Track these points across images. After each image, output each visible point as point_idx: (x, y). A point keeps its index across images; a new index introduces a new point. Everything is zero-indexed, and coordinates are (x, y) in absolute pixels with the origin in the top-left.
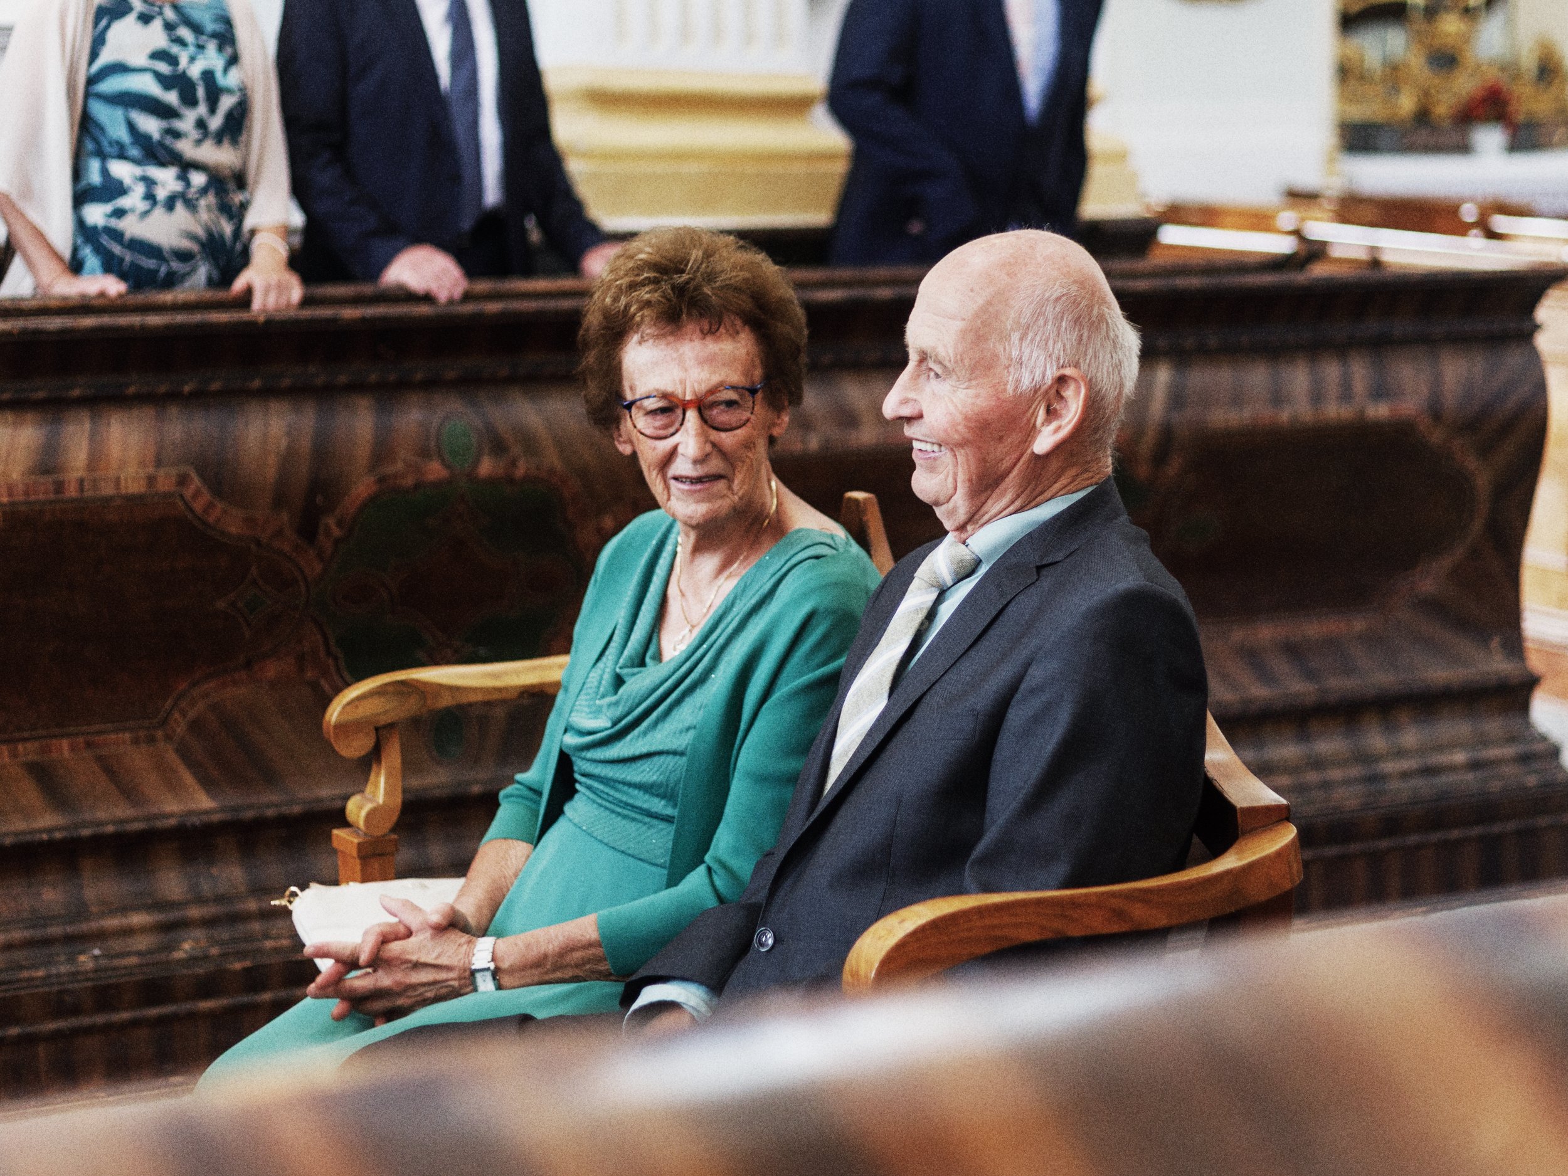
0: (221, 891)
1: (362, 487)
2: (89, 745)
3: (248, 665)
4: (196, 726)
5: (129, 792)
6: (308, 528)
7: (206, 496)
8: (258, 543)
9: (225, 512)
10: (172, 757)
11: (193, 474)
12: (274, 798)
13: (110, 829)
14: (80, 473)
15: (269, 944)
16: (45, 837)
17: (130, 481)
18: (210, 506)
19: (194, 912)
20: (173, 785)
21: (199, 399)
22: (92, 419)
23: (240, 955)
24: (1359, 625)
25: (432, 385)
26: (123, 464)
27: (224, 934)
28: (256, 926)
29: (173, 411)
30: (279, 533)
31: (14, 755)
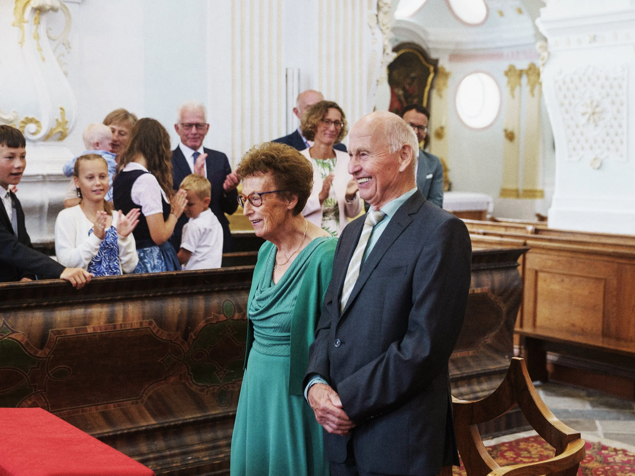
0: (158, 449)
1: (202, 324)
2: (119, 406)
3: (165, 379)
4: (149, 398)
5: (131, 420)
6: (186, 336)
7: (157, 328)
8: (171, 341)
9: (162, 332)
10: (143, 408)
11: (154, 322)
12: (172, 419)
13: (126, 431)
14: (120, 323)
15: (174, 465)
16: (107, 435)
17: (135, 324)
18: (158, 331)
19: (151, 456)
20: (144, 417)
21: (154, 298)
22: (123, 305)
23: (166, 469)
24: (471, 353)
25: (220, 292)
26: (133, 319)
27: (160, 462)
28: (169, 460)
29: (146, 302)
30: (177, 339)
31: (97, 410)
